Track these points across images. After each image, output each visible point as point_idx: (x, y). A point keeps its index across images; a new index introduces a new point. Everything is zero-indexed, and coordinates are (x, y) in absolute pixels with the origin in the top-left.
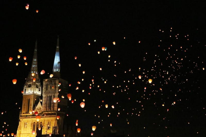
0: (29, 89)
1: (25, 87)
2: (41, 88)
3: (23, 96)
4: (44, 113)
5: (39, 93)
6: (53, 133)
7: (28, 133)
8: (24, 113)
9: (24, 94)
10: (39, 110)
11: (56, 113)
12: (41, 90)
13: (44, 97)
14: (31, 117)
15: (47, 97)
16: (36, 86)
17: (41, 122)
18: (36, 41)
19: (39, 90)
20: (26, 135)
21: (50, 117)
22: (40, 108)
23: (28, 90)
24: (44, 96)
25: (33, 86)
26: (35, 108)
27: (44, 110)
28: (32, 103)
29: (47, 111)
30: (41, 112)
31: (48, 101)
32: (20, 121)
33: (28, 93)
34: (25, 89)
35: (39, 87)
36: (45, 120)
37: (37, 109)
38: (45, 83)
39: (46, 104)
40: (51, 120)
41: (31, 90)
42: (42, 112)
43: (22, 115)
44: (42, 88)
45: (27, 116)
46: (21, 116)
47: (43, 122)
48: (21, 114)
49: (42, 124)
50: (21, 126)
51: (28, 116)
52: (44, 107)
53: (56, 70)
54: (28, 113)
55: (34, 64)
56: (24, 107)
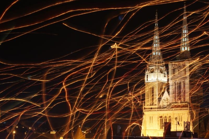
0: (152, 74)
1: (147, 73)
2: (166, 73)
3: (145, 83)
4: (172, 104)
5: (165, 80)
6: (184, 130)
7: (154, 129)
8: (148, 105)
9: (146, 82)
10: (167, 101)
11: (187, 105)
12: (166, 75)
13: (172, 84)
14: (157, 110)
15: (174, 84)
16: (161, 71)
17: (170, 117)
18: (157, 13)
19: (165, 76)
20: (152, 131)
21: (181, 110)
22: (167, 99)
23: (151, 77)
24: (171, 82)
25: (156, 71)
26: (161, 99)
27: (172, 100)
28: (156, 92)
29: (176, 103)
30: (168, 104)
31: (176, 90)
32: (144, 114)
33: (151, 80)
34: (147, 75)
35: (163, 72)
36: (174, 114)
37: (164, 100)
38: (171, 66)
39: (174, 93)
40: (182, 114)
41: (154, 76)
42: (170, 104)
43: (146, 107)
44: (168, 73)
45: (151, 108)
46: (145, 109)
47: (172, 117)
48: (145, 105)
49: (171, 119)
50: (145, 120)
51: (154, 108)
52: (172, 98)
53: (184, 49)
54: (153, 105)
55: (156, 43)
56: (148, 97)
